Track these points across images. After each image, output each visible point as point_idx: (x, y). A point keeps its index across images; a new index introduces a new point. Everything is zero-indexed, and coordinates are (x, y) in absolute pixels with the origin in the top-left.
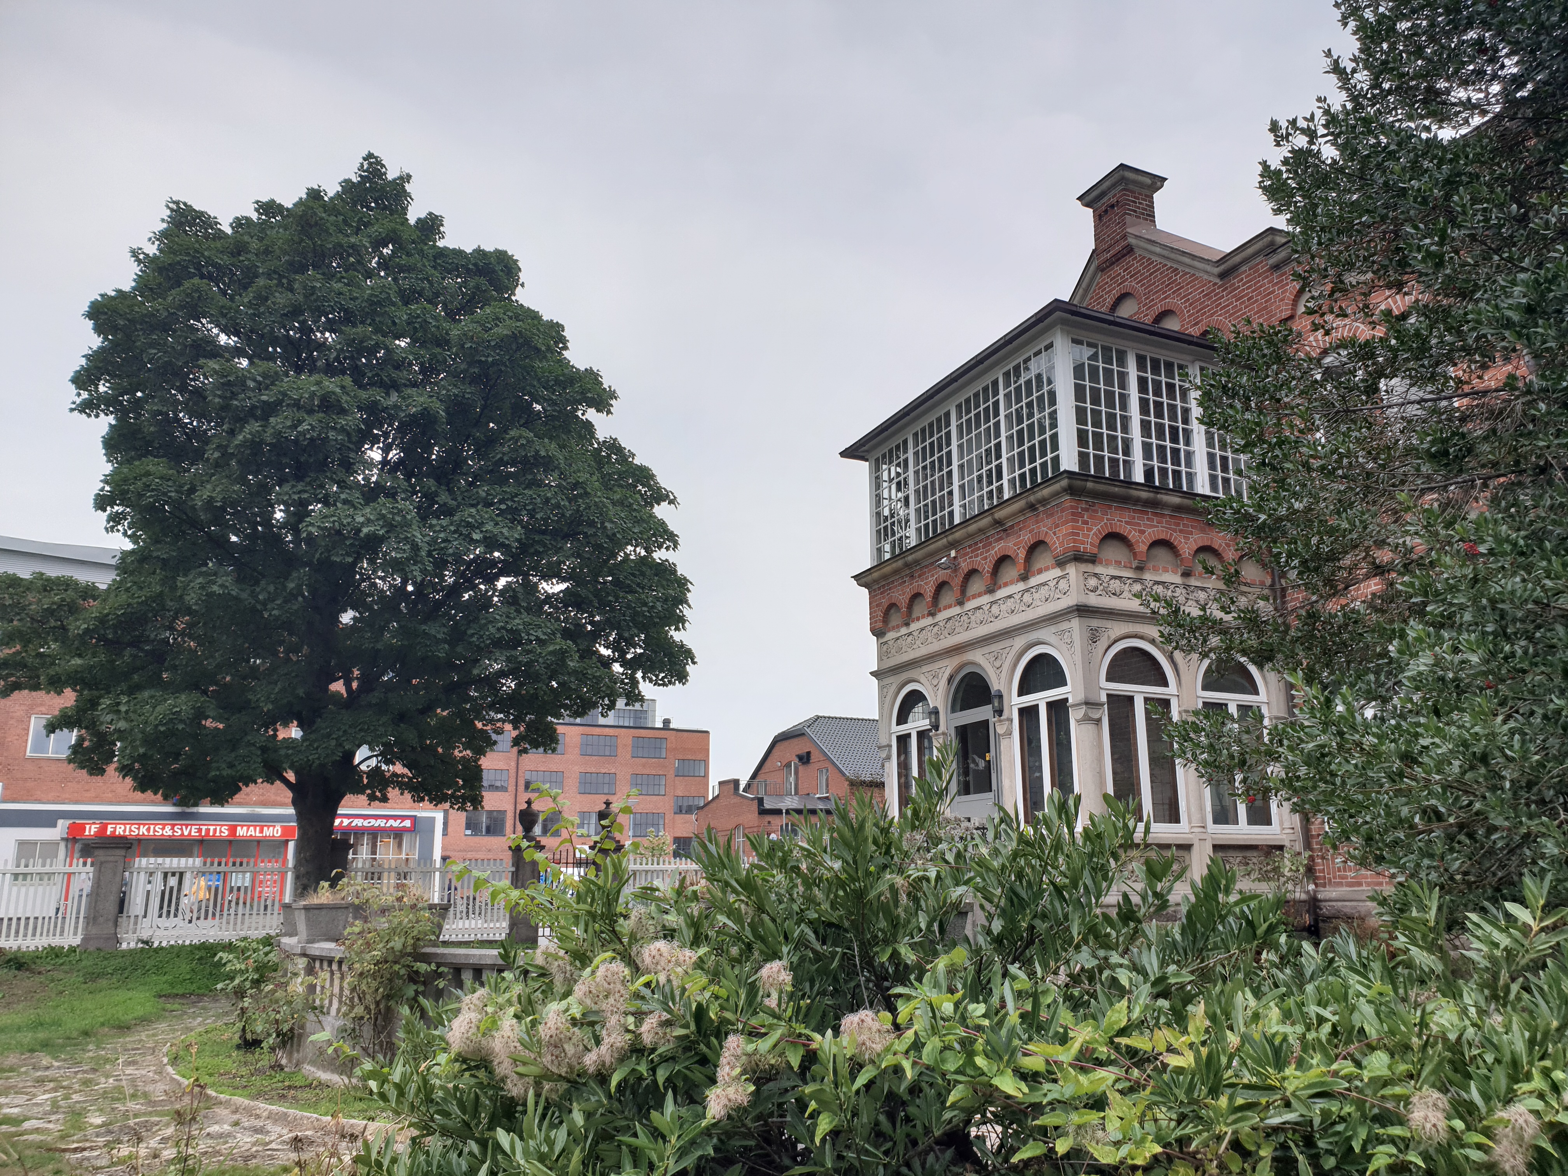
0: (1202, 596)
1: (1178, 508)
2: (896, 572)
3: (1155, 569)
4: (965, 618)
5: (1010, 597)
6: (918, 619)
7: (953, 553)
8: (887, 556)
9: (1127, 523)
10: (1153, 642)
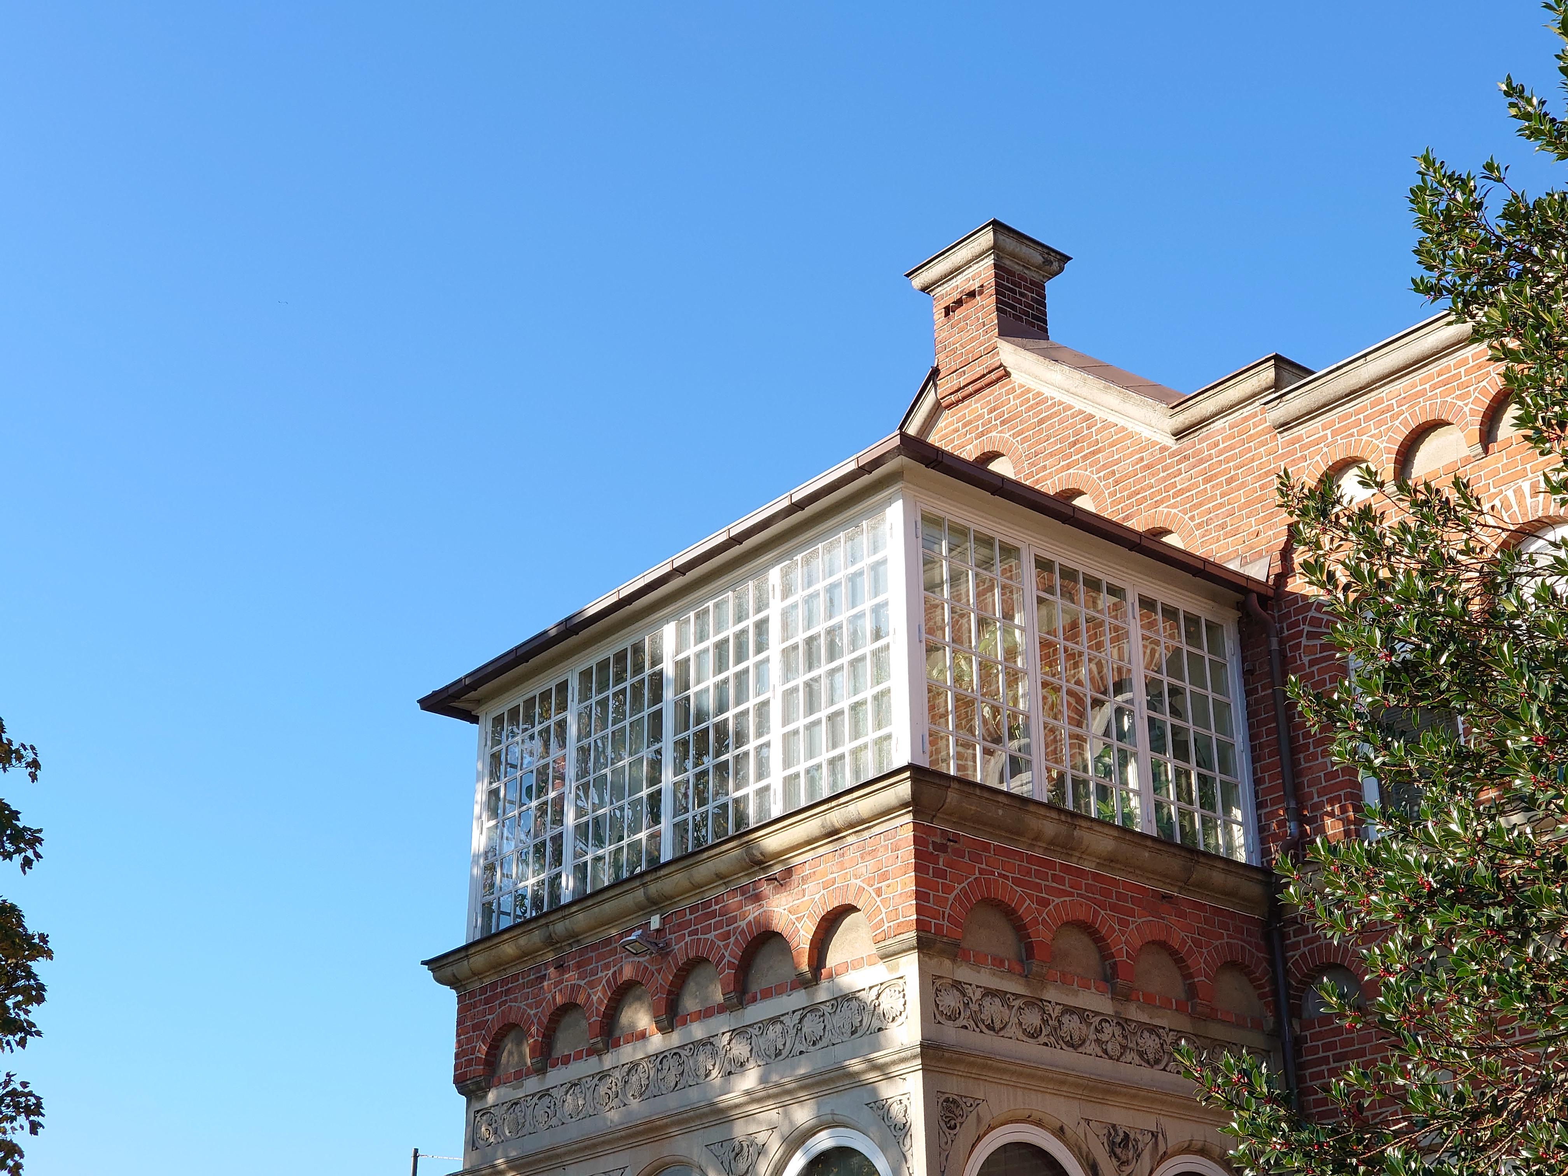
0: (1150, 1043)
1: (1110, 861)
2: (524, 955)
3: (1065, 980)
4: (671, 1062)
5: (775, 1020)
6: (566, 1060)
7: (655, 922)
8: (506, 922)
9: (1016, 881)
10: (1060, 1133)
